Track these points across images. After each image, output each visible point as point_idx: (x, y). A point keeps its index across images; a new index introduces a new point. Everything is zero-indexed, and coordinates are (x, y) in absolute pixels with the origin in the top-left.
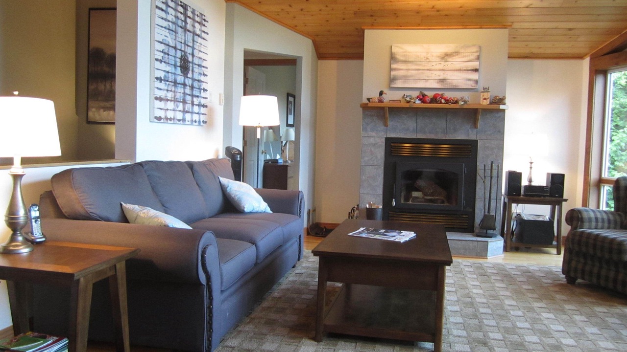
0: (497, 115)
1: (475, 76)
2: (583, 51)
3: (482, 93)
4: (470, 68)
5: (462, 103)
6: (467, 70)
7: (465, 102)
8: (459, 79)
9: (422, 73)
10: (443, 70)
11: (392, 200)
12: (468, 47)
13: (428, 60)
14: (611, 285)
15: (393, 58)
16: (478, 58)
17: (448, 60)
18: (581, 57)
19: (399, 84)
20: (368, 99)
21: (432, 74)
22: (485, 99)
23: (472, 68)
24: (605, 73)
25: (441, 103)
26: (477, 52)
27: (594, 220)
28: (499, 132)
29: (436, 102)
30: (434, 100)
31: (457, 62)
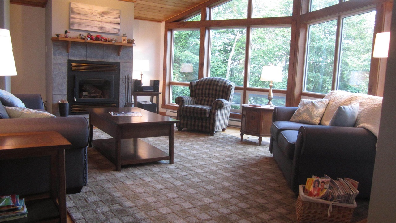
0: (129, 49)
1: (118, 27)
2: (161, 18)
3: (122, 37)
4: (116, 22)
5: (114, 42)
6: (114, 23)
7: (115, 41)
8: (109, 27)
9: (89, 22)
10: (101, 21)
11: (74, 98)
12: (115, 10)
13: (92, 15)
14: (200, 128)
15: (71, 10)
16: (119, 17)
17: (104, 16)
18: (160, 21)
19: (75, 27)
20: (57, 35)
21: (95, 23)
22: (124, 40)
23: (117, 22)
24: (171, 31)
25: (102, 41)
26: (119, 13)
27: (188, 101)
28: (130, 58)
29: (99, 40)
30: (97, 38)
31: (108, 18)
